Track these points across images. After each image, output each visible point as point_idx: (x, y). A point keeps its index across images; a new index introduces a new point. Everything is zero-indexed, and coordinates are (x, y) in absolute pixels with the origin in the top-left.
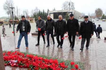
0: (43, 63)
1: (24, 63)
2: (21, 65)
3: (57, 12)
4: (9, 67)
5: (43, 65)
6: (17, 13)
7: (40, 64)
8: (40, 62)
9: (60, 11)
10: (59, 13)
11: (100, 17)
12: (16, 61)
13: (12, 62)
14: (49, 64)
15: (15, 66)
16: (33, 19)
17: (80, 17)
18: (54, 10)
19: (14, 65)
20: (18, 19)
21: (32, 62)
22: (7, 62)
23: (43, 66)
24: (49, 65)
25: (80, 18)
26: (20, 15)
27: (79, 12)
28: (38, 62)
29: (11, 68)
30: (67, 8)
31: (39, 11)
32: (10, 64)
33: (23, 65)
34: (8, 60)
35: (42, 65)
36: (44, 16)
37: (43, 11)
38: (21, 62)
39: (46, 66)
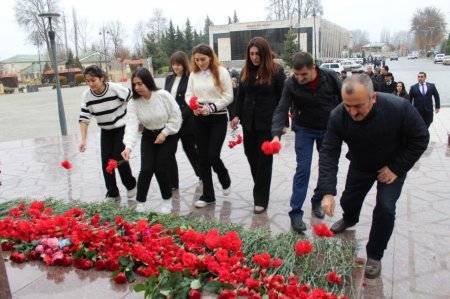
0: (176, 250)
1: (98, 252)
2: (85, 257)
3: (246, 29)
4: (37, 267)
5: (175, 259)
6: (73, 37)
7: (162, 253)
8: (164, 246)
9: (259, 23)
11: (433, 46)
12: (65, 242)
13: (46, 247)
14: (201, 253)
15: (60, 263)
17: (345, 47)
18: (233, 20)
19: (58, 260)
20: (79, 65)
21: (130, 246)
22: (28, 248)
23: (176, 263)
24: (201, 257)
25: (344, 53)
26: (89, 46)
27: (339, 27)
28: (154, 244)
29: (42, 270)
30: (291, 11)
31: (169, 27)
32: (38, 254)
33: (94, 259)
34: (32, 236)
35: (171, 255)
37: (185, 27)
38: (87, 245)
39: (190, 260)
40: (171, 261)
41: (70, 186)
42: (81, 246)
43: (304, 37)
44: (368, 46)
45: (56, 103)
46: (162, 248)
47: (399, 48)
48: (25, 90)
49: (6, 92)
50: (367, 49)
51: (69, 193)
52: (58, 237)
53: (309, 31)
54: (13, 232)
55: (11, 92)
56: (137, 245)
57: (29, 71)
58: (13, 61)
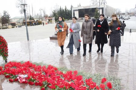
1: (36, 79)
2: (32, 81)
3: (83, 8)
5: (61, 83)
10: (85, 9)
12: (26, 76)
13: (20, 78)
15: (24, 83)
16: (52, 18)
18: (79, 6)
20: (33, 19)
21: (46, 78)
22: (15, 77)
30: (97, 3)
33: (35, 82)
36: (66, 14)
38: (33, 77)
42: (31, 77)
43: (101, 10)
44: (121, 13)
45: (26, 31)
46: (57, 79)
47: (131, 14)
48: (18, 27)
49: (12, 27)
50: (121, 14)
52: (24, 74)
55: (14, 27)
56: (49, 78)
57: (19, 21)
58: (15, 19)
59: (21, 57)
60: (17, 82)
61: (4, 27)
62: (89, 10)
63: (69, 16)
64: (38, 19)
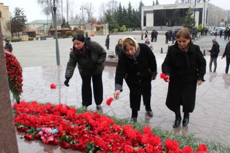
0: (121, 142)
1: (74, 138)
2: (66, 141)
3: (163, 8)
4: (38, 144)
5: (120, 148)
6: (66, 11)
7: (112, 143)
8: (113, 139)
9: (171, 5)
12: (55, 131)
13: (44, 133)
15: (51, 143)
16: (103, 25)
17: (223, 20)
18: (155, 3)
19: (50, 141)
20: (68, 26)
21: (93, 137)
22: (34, 132)
23: (120, 151)
26: (74, 16)
28: (108, 137)
29: (41, 146)
31: (119, 6)
32: (40, 136)
33: (71, 143)
34: (37, 125)
35: (117, 146)
36: (130, 19)
37: (128, 7)
38: (68, 134)
39: (129, 150)
40: (117, 149)
41: (60, 95)
42: (64, 134)
43: (197, 14)
45: (55, 47)
46: (112, 140)
49: (29, 40)
51: (59, 99)
52: (51, 127)
53: (200, 10)
54: (27, 121)
55: (32, 40)
56: (97, 137)
57: (42, 28)
58: (34, 23)
59: (46, 95)
60: (39, 141)
61: (15, 38)
62: (175, 13)
63: (135, 23)
64: (77, 27)
